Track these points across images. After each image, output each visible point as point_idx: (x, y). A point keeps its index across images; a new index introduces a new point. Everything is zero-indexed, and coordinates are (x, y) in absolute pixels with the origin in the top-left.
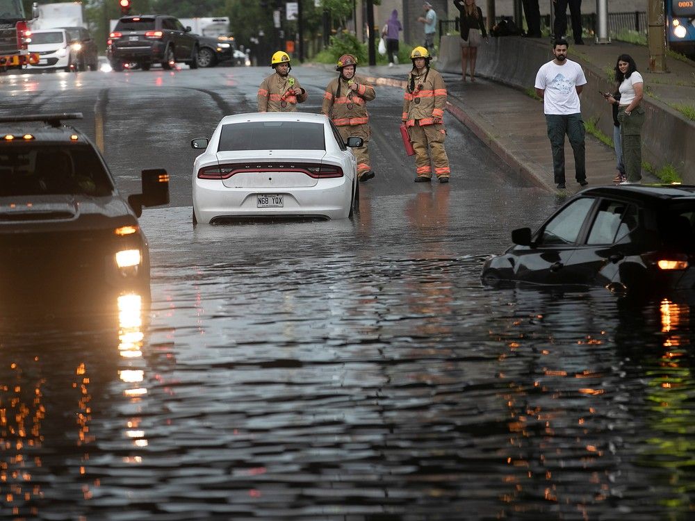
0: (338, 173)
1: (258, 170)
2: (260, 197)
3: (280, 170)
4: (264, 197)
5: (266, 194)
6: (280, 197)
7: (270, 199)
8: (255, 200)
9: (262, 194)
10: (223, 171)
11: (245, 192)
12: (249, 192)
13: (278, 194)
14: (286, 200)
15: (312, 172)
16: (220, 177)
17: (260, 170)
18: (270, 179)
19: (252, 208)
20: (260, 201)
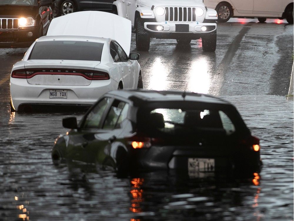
0: (106, 77)
1: (51, 73)
2: (52, 91)
3: (65, 73)
4: (54, 91)
5: (56, 90)
6: (65, 91)
7: (58, 93)
8: (48, 93)
9: (53, 89)
10: (28, 73)
11: (41, 88)
12: (43, 88)
13: (64, 90)
14: (69, 94)
15: (87, 76)
16: (25, 77)
17: (52, 73)
18: (59, 79)
19: (45, 99)
20: (51, 94)
